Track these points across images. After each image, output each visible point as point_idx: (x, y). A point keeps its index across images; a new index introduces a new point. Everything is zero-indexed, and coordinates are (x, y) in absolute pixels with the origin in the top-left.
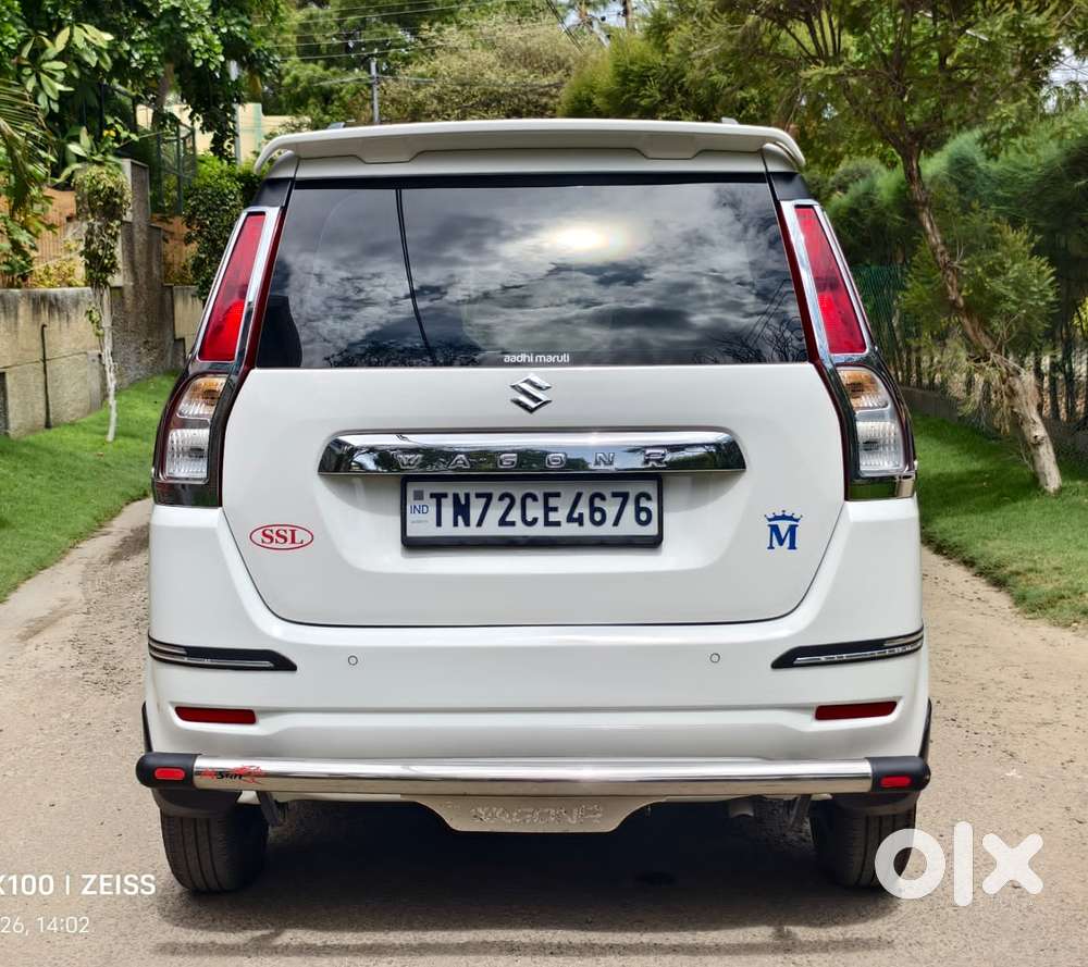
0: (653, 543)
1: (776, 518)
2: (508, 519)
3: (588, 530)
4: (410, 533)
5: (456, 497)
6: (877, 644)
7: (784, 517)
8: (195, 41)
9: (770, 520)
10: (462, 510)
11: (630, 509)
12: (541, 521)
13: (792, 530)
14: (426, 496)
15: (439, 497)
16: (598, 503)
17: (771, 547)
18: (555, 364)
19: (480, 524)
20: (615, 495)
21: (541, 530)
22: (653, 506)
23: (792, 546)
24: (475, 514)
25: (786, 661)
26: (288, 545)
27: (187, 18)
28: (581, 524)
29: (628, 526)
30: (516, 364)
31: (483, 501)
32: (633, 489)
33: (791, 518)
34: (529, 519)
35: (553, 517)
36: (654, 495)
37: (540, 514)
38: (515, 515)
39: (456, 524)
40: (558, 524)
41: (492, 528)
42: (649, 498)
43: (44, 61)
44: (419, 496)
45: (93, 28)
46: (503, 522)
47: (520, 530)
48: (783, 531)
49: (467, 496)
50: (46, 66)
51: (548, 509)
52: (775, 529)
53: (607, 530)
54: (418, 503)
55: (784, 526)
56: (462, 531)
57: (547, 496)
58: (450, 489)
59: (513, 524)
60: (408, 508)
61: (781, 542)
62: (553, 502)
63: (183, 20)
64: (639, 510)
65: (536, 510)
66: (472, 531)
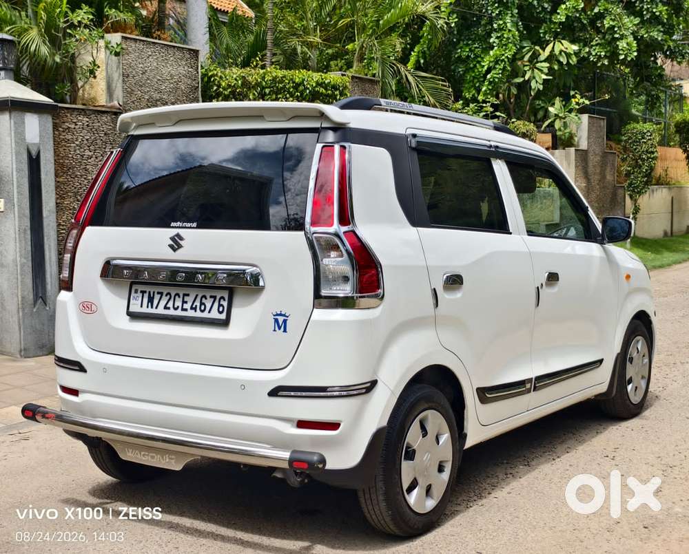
0: (225, 323)
1: (277, 315)
2: (168, 306)
3: (198, 314)
4: (131, 310)
5: (150, 292)
6: (324, 389)
7: (281, 315)
8: (622, 44)
9: (274, 316)
10: (151, 300)
11: (216, 305)
12: (180, 308)
13: (285, 321)
14: (139, 292)
15: (143, 292)
16: (204, 300)
17: (275, 330)
18: (191, 228)
19: (156, 308)
20: (211, 297)
21: (179, 313)
22: (225, 304)
23: (285, 331)
24: (156, 302)
25: (275, 393)
26: (89, 312)
27: (618, 32)
28: (196, 311)
29: (214, 314)
30: (175, 227)
31: (160, 295)
32: (219, 294)
33: (284, 315)
34: (176, 306)
35: (186, 306)
36: (227, 299)
37: (180, 305)
38: (170, 305)
39: (148, 307)
40: (186, 310)
41: (161, 310)
42: (224, 300)
43: (538, 62)
44: (136, 292)
45: (566, 42)
46: (166, 308)
47: (172, 312)
48: (281, 322)
49: (154, 293)
50: (538, 65)
51: (184, 302)
52: (276, 321)
53: (205, 315)
54: (136, 295)
55: (281, 319)
56: (150, 310)
57: (184, 295)
58: (147, 289)
59: (169, 308)
60: (132, 297)
61: (280, 328)
62: (186, 299)
63: (615, 32)
64: (220, 305)
65: (179, 303)
66: (153, 311)
